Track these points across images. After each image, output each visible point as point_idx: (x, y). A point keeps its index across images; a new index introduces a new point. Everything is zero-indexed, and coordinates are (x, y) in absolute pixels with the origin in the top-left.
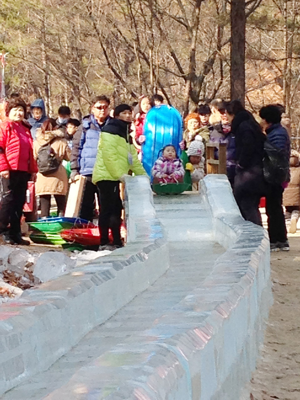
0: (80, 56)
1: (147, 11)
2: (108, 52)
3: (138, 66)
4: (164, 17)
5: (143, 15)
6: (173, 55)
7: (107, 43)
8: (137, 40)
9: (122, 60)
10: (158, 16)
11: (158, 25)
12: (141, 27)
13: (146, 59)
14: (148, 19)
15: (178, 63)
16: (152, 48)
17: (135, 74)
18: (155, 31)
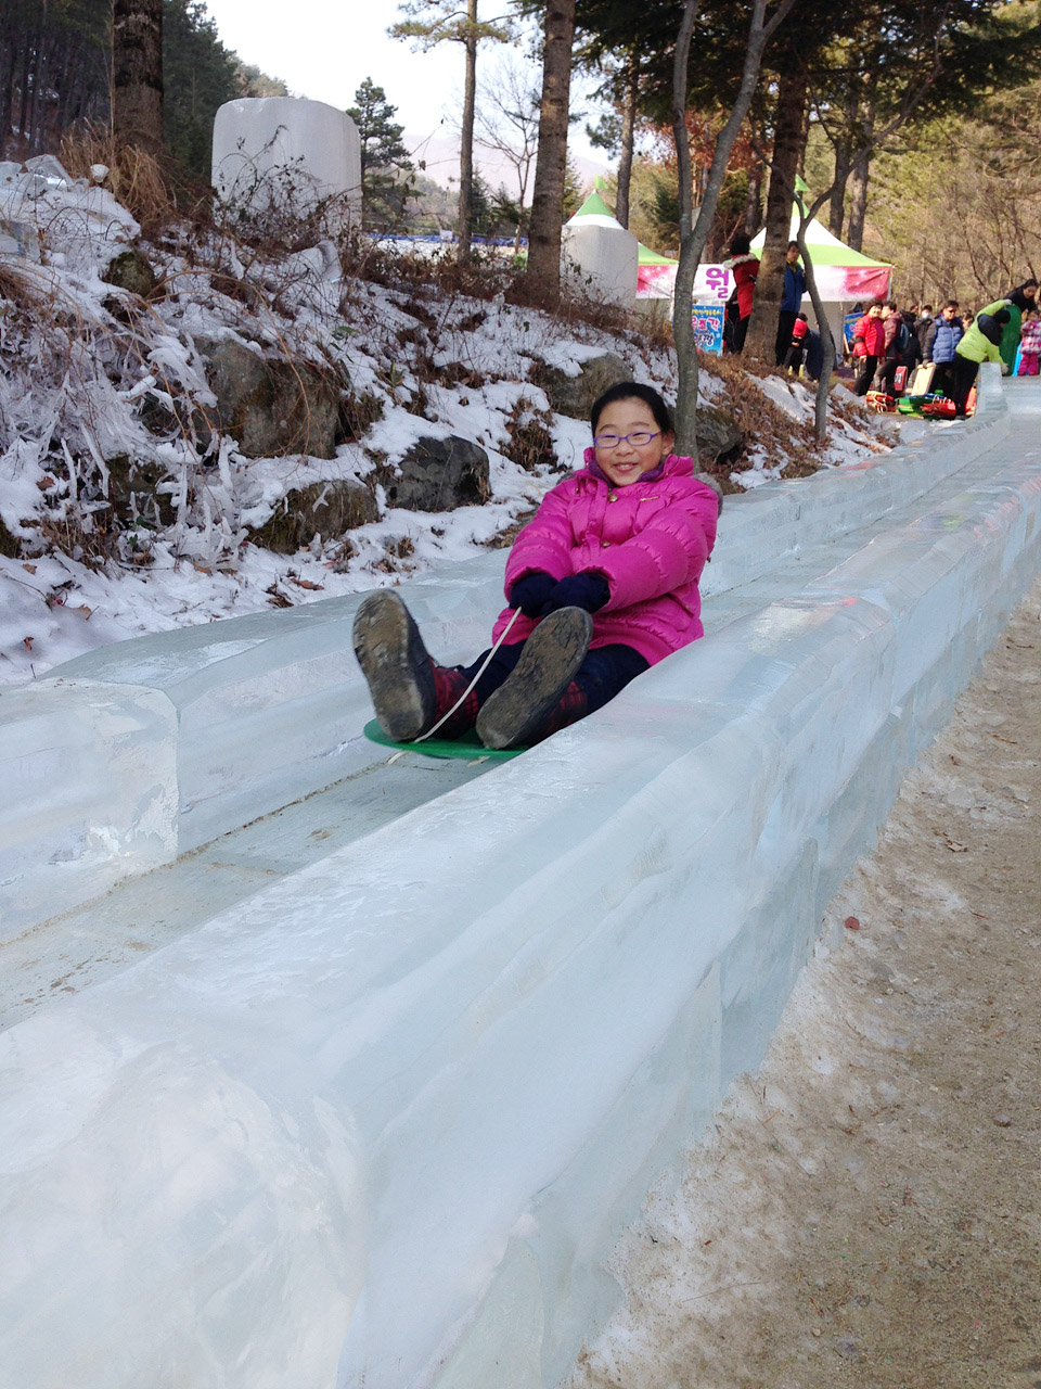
0: (953, 268)
1: (1013, 229)
2: (976, 264)
3: (999, 275)
4: (1027, 234)
5: (1009, 232)
6: (1029, 265)
7: (976, 256)
8: (1001, 254)
9: (986, 271)
10: (1021, 232)
11: (1020, 241)
12: (1006, 243)
13: (1007, 270)
16: (1013, 260)
18: (1017, 246)
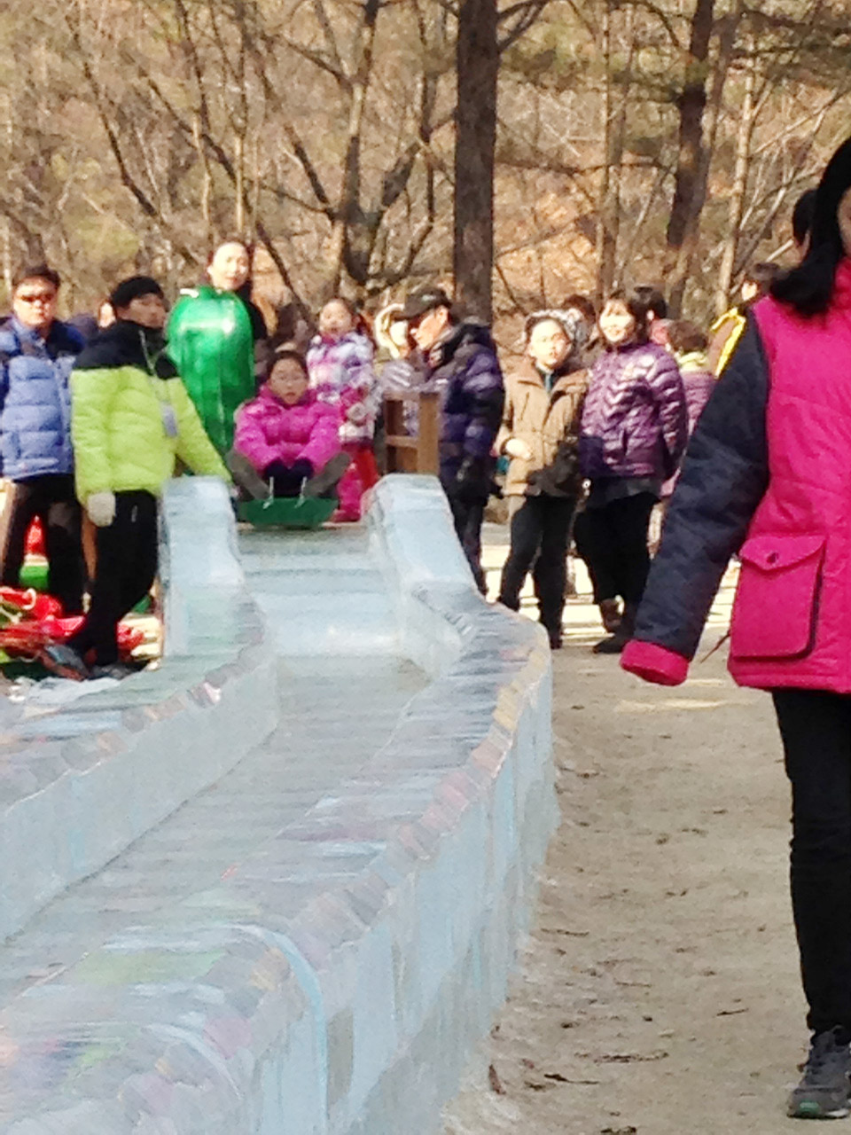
0: (47, 153)
1: (232, 33)
2: (123, 142)
3: (203, 183)
4: (279, 50)
5: (220, 43)
6: (299, 152)
7: (122, 118)
8: (203, 112)
9: (161, 165)
10: (260, 46)
11: (261, 72)
12: (212, 77)
13: (225, 163)
14: (233, 54)
15: (312, 175)
16: (241, 132)
17: (196, 204)
18: (251, 86)
